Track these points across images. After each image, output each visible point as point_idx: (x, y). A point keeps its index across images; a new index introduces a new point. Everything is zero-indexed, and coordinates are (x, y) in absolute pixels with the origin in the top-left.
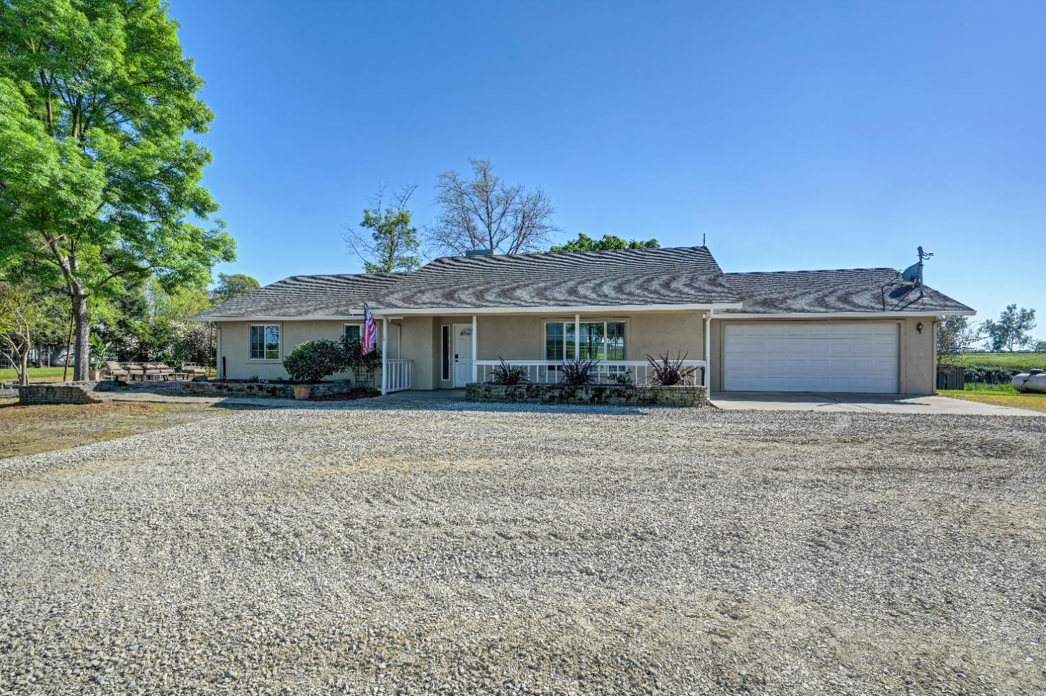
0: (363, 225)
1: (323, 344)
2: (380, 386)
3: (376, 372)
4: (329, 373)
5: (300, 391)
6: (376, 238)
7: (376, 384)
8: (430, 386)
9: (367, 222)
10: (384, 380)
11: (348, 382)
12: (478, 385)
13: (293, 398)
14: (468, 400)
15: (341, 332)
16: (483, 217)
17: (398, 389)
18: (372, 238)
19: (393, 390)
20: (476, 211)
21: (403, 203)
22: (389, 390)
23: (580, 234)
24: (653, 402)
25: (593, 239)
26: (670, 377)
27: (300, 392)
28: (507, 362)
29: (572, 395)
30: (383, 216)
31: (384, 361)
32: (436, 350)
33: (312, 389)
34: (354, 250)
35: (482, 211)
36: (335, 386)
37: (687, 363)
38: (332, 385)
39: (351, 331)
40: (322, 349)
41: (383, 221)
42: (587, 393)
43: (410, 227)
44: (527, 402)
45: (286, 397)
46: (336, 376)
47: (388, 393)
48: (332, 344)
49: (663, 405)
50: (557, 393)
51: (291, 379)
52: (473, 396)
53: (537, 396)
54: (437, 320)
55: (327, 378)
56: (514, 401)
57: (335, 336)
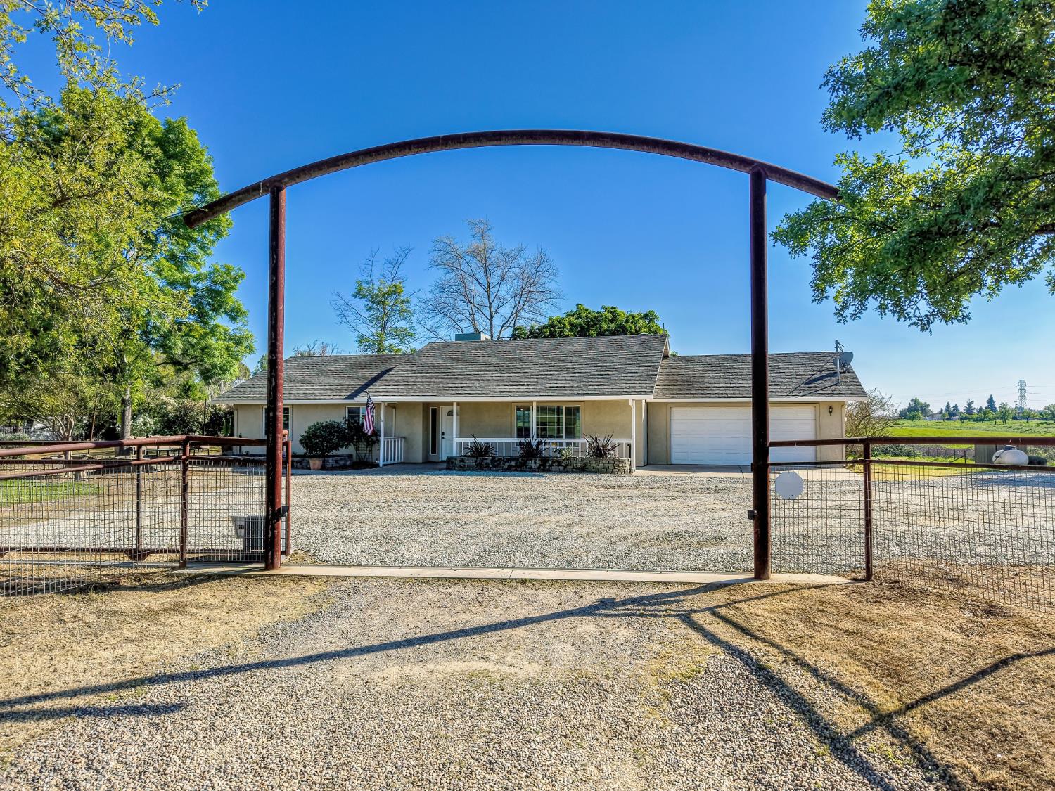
0: (355, 296)
1: (331, 424)
2: (378, 459)
3: (375, 447)
4: (336, 448)
5: (316, 463)
6: (370, 309)
7: (374, 458)
8: (420, 460)
9: (359, 294)
10: (382, 453)
11: (350, 456)
12: (455, 458)
13: (309, 469)
14: (448, 469)
15: (345, 413)
16: (481, 281)
17: (393, 462)
18: (365, 309)
19: (389, 462)
20: (473, 276)
21: (396, 267)
22: (385, 463)
23: (577, 305)
24: (583, 470)
25: (591, 310)
26: (599, 452)
27: (314, 464)
28: (478, 440)
29: (524, 464)
30: (376, 287)
31: (382, 438)
32: (425, 428)
33: (324, 462)
34: (344, 320)
35: (481, 275)
36: (341, 459)
37: (615, 441)
38: (338, 458)
39: (353, 413)
40: (331, 428)
41: (376, 292)
42: (535, 463)
43: (403, 297)
44: (490, 470)
45: (303, 468)
46: (343, 451)
47: (385, 465)
48: (338, 424)
49: (590, 472)
50: (513, 463)
51: (306, 453)
52: (451, 466)
53: (498, 466)
54: (426, 405)
55: (335, 452)
56: (482, 469)
57: (339, 418)
